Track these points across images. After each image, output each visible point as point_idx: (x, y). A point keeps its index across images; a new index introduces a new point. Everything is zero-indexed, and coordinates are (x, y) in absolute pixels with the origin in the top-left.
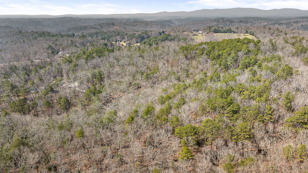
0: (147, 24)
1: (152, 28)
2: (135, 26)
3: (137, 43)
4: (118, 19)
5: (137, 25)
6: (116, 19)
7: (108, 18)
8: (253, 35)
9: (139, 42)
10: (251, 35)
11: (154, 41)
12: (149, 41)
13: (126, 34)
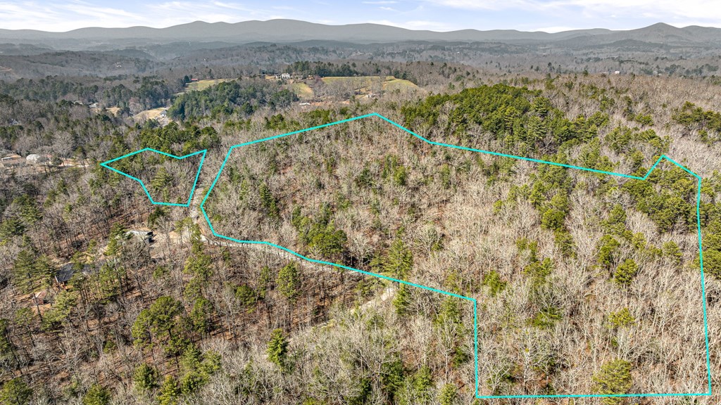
1: (114, 68)
3: (146, 108)
5: (67, 62)
8: (404, 78)
9: (148, 107)
10: (398, 78)
11: (208, 102)
12: (194, 102)
13: (96, 87)
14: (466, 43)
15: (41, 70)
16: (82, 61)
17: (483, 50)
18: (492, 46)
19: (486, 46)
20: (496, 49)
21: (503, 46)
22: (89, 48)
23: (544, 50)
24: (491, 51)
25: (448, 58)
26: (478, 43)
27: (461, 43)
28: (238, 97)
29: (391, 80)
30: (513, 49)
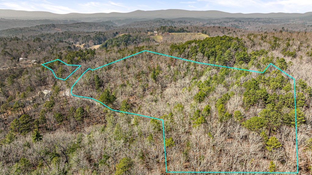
0: (90, 25)
1: (97, 29)
2: (78, 28)
3: (95, 44)
4: (53, 20)
5: (80, 26)
6: (51, 20)
7: (42, 19)
8: (206, 33)
9: (96, 44)
10: (203, 33)
11: (116, 42)
12: (111, 42)
13: (80, 36)
14: (253, 19)
15: (69, 29)
16: (86, 26)
17: (260, 22)
18: (265, 20)
19: (262, 20)
20: (266, 21)
21: (270, 20)
22: (94, 21)
23: (293, 22)
24: (264, 22)
25: (240, 25)
26: (259, 19)
27: (250, 19)
28: (129, 40)
29: (200, 34)
30: (276, 21)
